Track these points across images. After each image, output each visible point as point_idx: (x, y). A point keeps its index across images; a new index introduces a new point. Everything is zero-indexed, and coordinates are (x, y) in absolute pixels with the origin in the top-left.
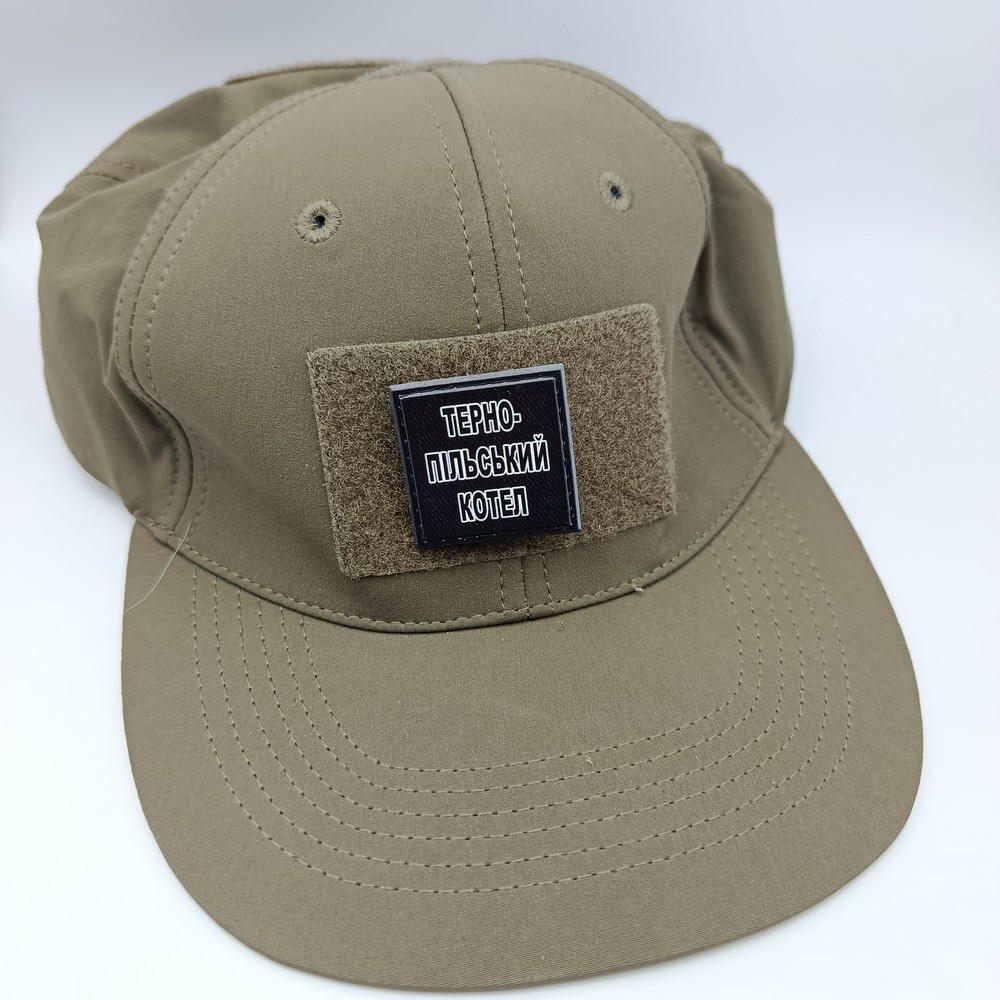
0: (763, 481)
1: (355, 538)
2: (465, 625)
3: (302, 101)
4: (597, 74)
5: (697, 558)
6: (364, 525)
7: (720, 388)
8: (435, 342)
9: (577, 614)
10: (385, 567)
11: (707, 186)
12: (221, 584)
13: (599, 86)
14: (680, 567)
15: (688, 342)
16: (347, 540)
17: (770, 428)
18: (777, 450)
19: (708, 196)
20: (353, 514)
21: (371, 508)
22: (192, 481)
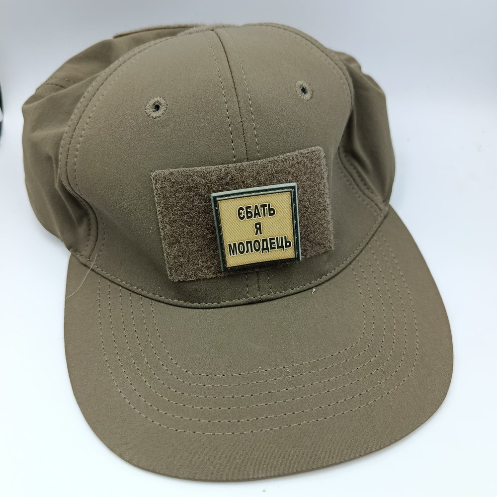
0: (378, 231)
1: (176, 263)
2: (230, 304)
3: (150, 46)
4: (298, 31)
5: (344, 271)
6: (179, 256)
7: (358, 186)
8: (213, 167)
9: (284, 299)
10: (190, 277)
11: (352, 85)
12: (112, 284)
13: (297, 36)
14: (336, 275)
15: (342, 163)
16: (172, 264)
18: (385, 217)
19: (352, 90)
20: (175, 251)
21: (183, 248)
22: (98, 235)
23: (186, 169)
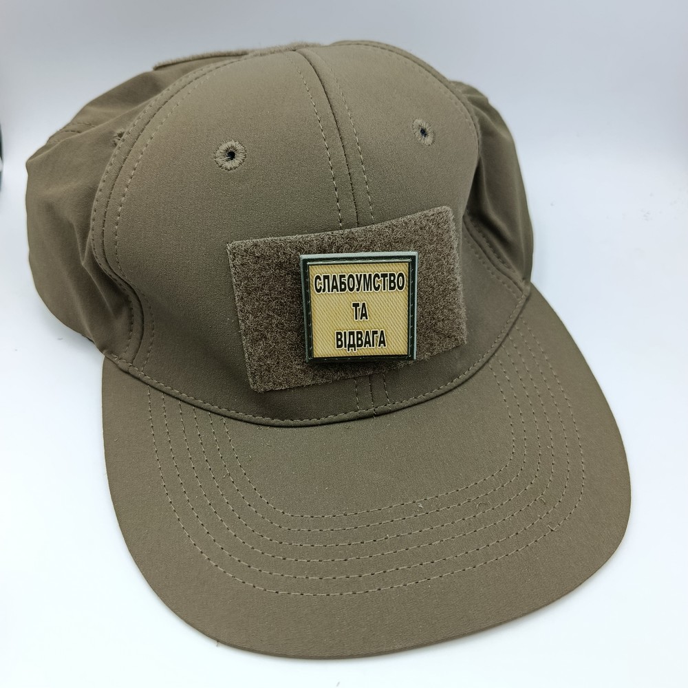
0: (520, 319)
1: (261, 366)
2: (333, 421)
3: (211, 71)
4: (407, 53)
5: (481, 372)
6: (267, 357)
7: (489, 258)
8: (313, 235)
9: (406, 411)
10: (281, 384)
11: (478, 126)
12: (167, 398)
13: (407, 59)
14: (470, 377)
15: (468, 229)
16: (255, 368)
17: (522, 284)
18: (528, 299)
19: (479, 132)
20: (260, 350)
21: (270, 346)
22: (143, 329)
23: (276, 238)
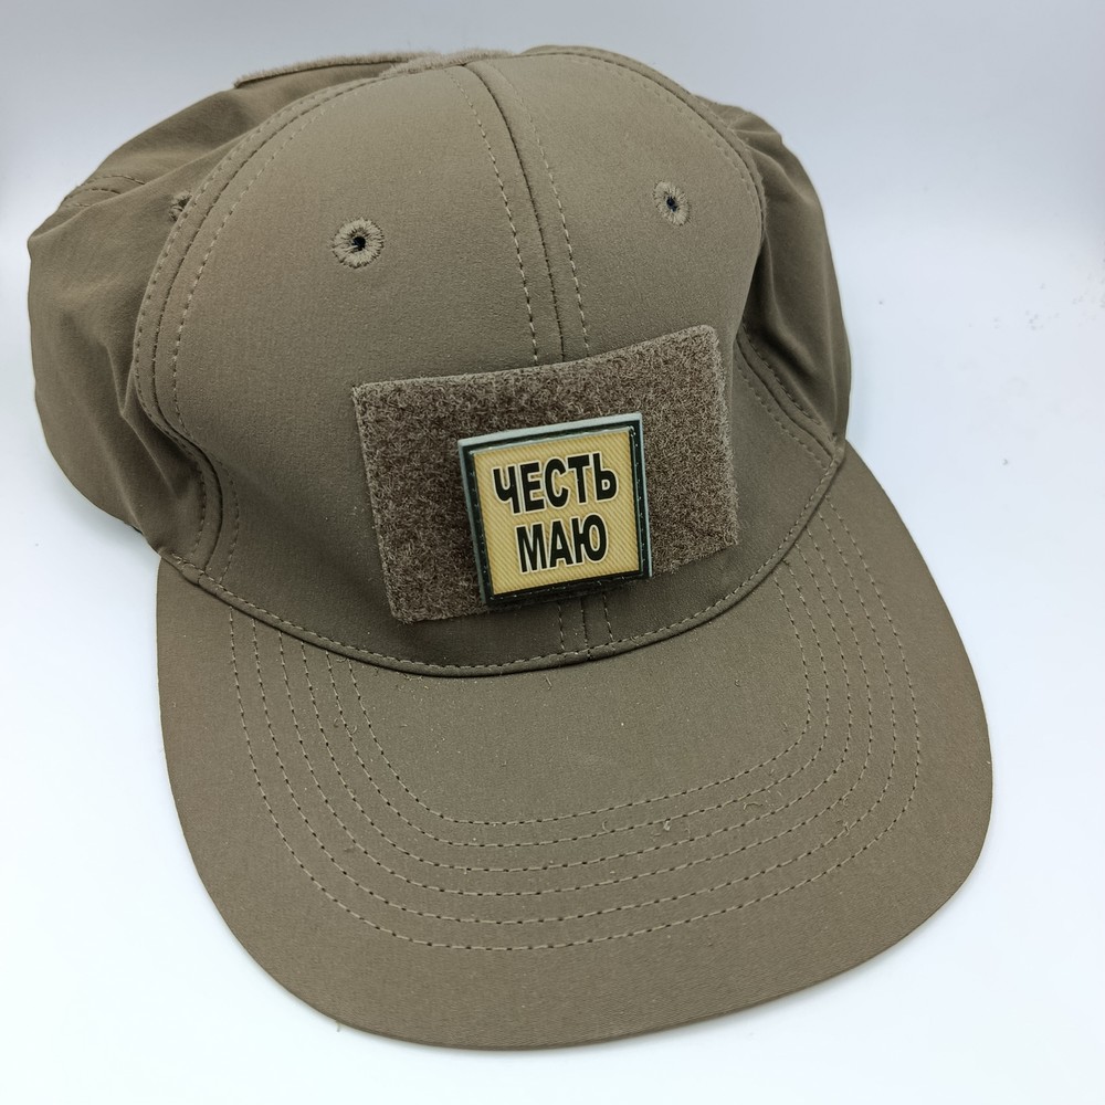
0: (826, 501)
1: (407, 582)
2: (524, 668)
3: (328, 99)
4: (648, 68)
5: (760, 588)
6: (416, 568)
7: (779, 403)
8: (490, 375)
9: (640, 653)
10: (440, 611)
11: (762, 188)
12: (261, 627)
13: (648, 80)
14: (743, 599)
16: (398, 585)
18: (839, 469)
19: (764, 199)
20: (406, 555)
21: (423, 551)
22: (221, 517)
23: (431, 379)
